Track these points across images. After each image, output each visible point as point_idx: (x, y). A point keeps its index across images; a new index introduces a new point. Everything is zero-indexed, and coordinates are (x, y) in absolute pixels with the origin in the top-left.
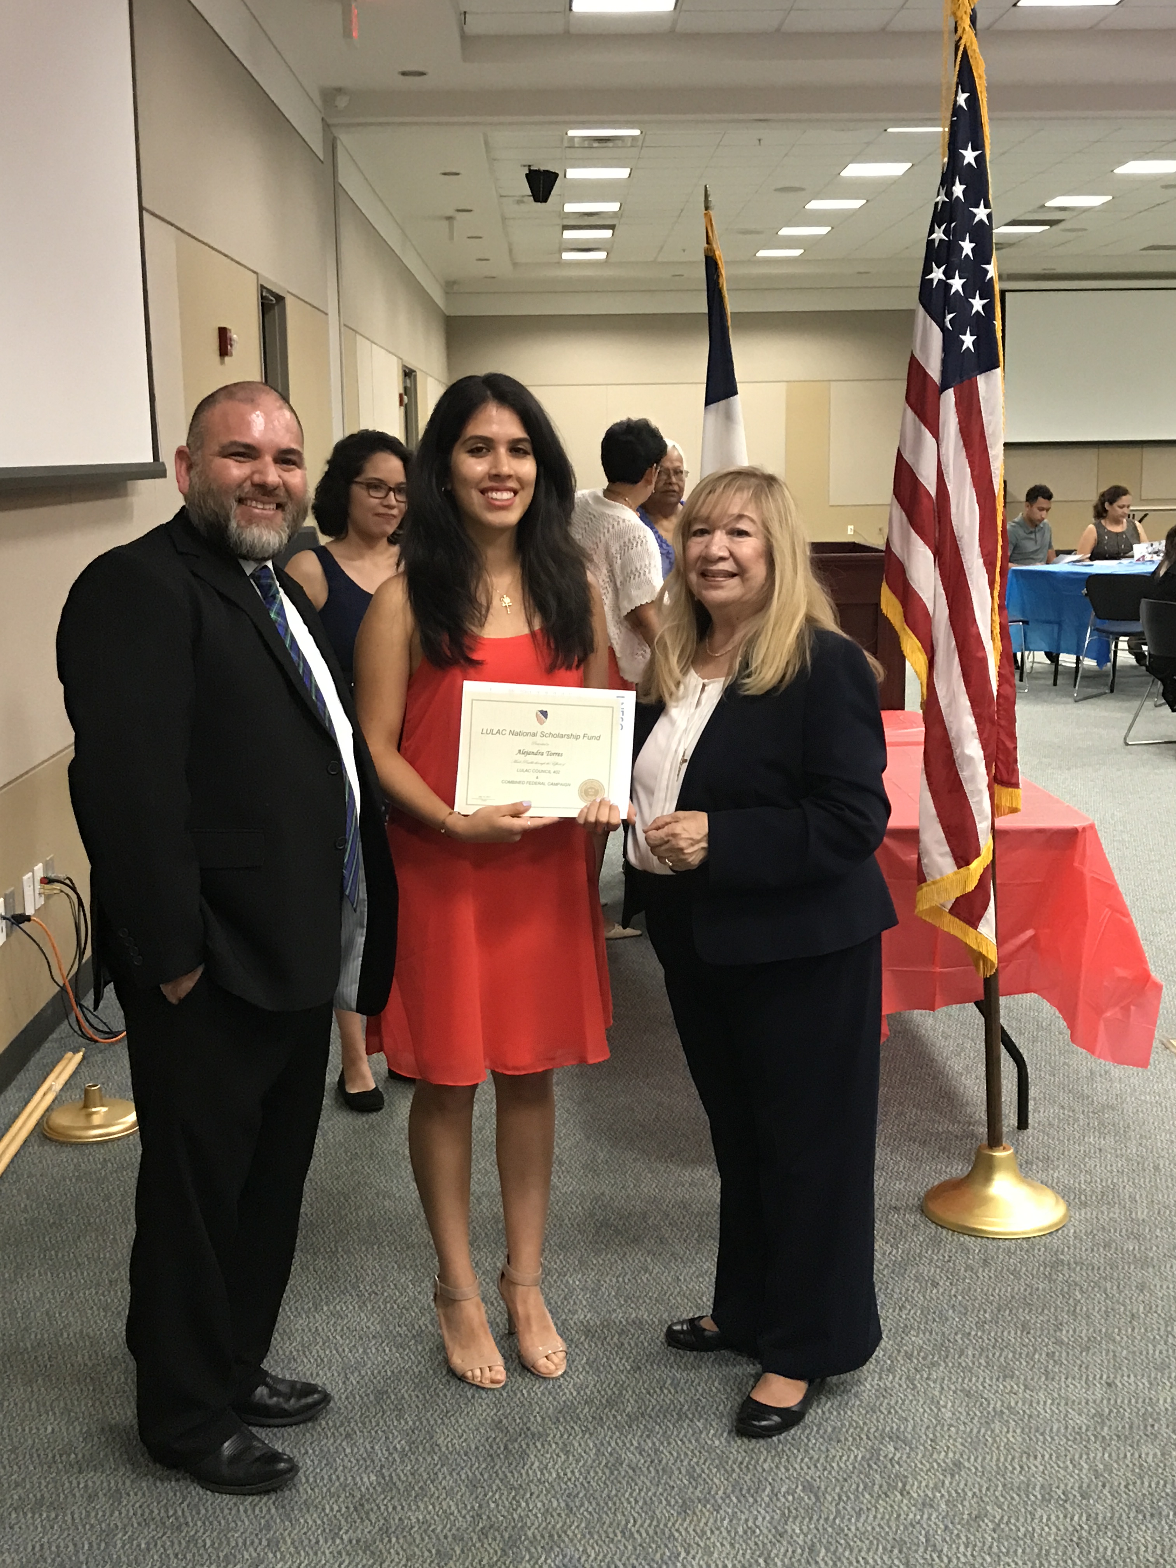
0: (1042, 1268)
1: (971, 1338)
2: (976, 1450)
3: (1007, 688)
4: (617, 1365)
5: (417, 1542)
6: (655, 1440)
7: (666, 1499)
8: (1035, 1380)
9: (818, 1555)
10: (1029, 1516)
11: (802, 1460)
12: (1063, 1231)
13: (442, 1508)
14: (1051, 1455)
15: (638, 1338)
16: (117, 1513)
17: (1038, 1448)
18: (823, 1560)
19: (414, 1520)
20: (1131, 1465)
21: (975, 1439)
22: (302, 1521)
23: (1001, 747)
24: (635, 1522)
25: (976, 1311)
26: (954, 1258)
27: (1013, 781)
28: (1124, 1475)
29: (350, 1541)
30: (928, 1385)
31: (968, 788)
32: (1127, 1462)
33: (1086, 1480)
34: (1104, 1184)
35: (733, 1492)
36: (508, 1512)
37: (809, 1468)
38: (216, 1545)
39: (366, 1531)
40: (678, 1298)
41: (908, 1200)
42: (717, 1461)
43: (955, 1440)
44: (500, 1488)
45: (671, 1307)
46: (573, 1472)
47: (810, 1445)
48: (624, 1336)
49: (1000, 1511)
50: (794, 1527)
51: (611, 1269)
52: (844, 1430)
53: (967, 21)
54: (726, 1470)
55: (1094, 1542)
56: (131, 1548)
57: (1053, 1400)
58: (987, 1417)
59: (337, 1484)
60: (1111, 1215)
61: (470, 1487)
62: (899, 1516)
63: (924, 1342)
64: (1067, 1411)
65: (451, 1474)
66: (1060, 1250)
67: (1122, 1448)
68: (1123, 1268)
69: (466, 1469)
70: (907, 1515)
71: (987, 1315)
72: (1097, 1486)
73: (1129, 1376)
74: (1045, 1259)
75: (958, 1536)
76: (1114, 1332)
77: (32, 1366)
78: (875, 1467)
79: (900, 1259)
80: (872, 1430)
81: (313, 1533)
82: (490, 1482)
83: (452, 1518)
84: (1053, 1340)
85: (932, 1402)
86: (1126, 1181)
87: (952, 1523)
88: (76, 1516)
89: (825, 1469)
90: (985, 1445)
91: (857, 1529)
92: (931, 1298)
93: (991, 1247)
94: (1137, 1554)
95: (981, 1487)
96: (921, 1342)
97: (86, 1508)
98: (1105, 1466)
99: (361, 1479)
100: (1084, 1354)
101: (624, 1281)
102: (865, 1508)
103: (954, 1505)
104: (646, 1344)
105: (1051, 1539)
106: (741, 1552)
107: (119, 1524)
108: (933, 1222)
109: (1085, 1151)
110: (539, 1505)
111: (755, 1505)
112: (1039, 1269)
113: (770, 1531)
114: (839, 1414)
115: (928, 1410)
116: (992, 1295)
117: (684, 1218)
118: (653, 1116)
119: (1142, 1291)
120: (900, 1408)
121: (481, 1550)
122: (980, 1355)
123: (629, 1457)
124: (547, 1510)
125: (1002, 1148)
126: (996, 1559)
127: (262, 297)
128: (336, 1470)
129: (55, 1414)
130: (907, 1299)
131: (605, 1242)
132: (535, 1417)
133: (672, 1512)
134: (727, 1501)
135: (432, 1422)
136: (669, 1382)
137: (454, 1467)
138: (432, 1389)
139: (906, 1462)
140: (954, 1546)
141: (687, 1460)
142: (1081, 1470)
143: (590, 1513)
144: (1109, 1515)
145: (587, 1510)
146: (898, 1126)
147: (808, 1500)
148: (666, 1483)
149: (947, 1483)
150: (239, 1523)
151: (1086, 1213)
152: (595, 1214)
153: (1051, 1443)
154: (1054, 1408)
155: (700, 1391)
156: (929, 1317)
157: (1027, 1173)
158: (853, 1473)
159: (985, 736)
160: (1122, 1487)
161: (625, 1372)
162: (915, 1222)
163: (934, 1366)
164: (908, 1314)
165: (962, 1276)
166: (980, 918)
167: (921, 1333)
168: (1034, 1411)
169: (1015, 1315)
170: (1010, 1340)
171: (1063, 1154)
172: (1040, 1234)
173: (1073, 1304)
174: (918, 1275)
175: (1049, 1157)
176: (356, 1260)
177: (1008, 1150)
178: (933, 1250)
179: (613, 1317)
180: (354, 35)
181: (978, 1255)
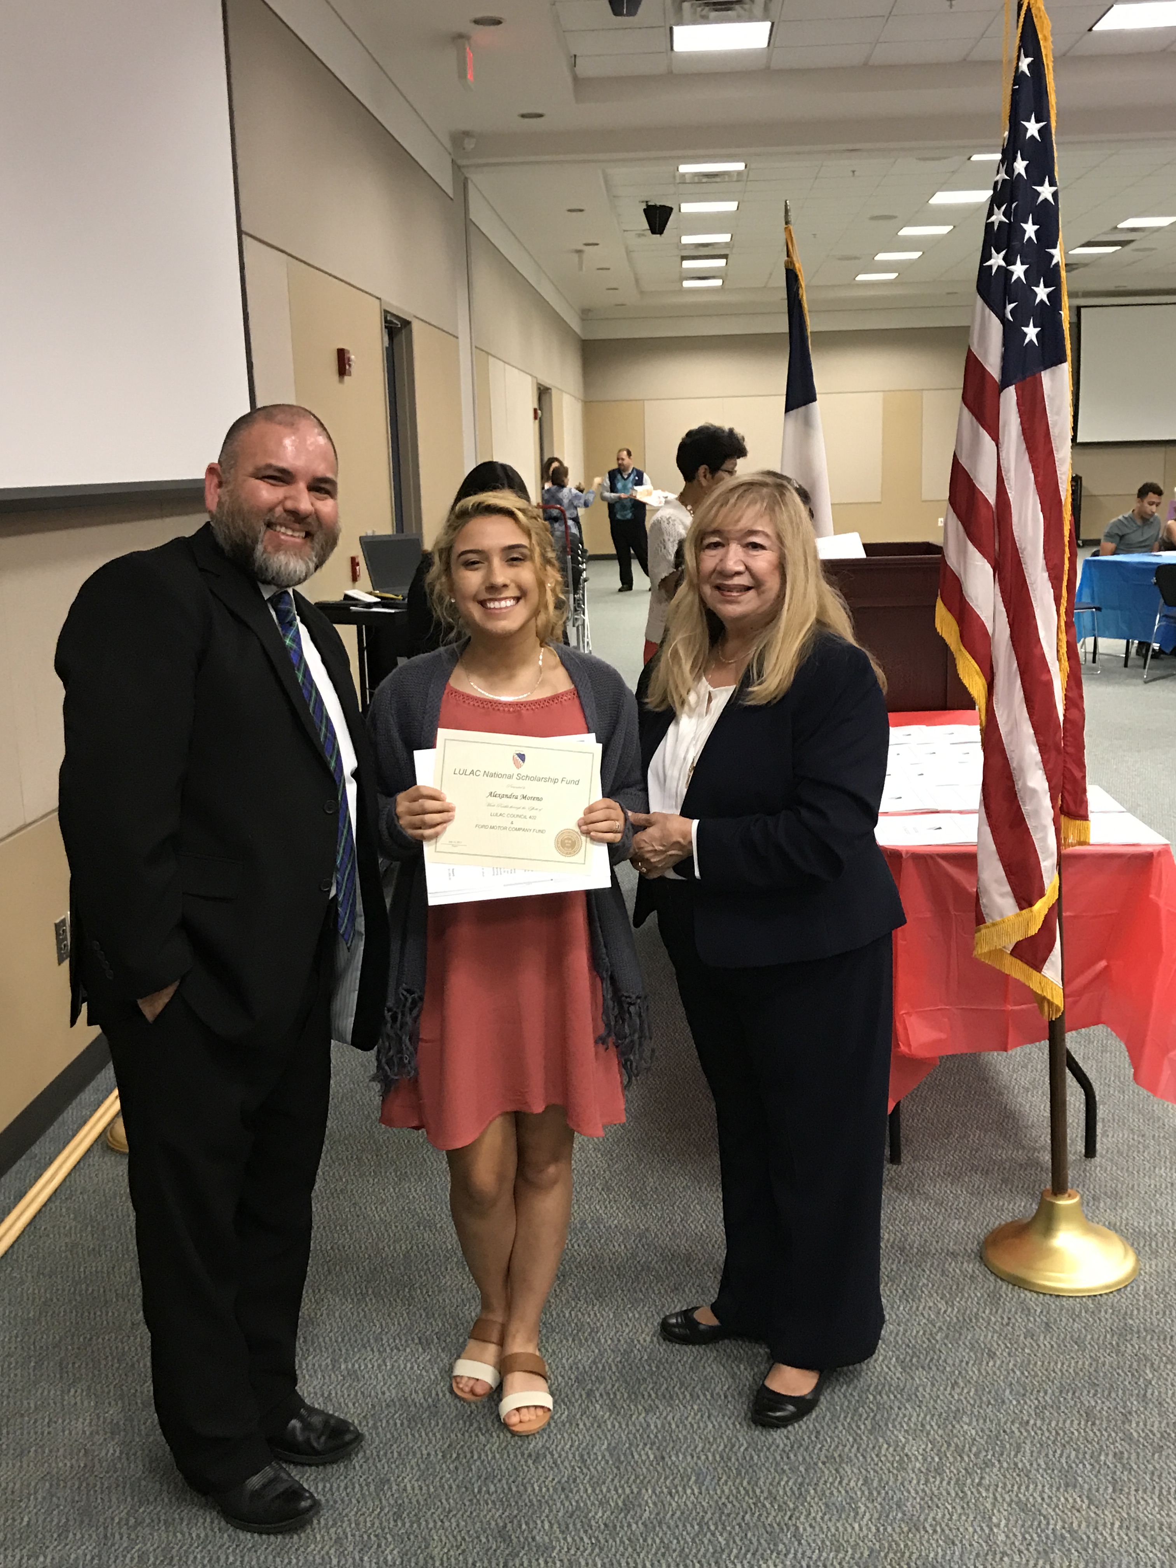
0: (1108, 1336)
1: (1030, 1428)
3: (1074, 712)
4: (640, 1455)
6: (670, 1560)
8: (1101, 1491)
12: (1132, 1288)
23: (1069, 777)
25: (1035, 1392)
26: (1013, 1320)
27: (1082, 813)
30: (979, 1493)
31: (1030, 823)
41: (966, 1244)
48: (651, 1415)
51: (646, 1325)
52: (882, 1554)
58: (1046, 1543)
63: (977, 1433)
64: (1139, 1539)
71: (1048, 1398)
74: (1113, 1324)
77: (29, 1433)
79: (955, 1320)
80: (914, 1557)
84: (1121, 1435)
85: (984, 1517)
92: (987, 1373)
93: (1053, 1306)
96: (973, 1432)
100: (1156, 1455)
104: (674, 1426)
108: (992, 1272)
109: (1155, 1186)
112: (1106, 1336)
114: (878, 1530)
115: (978, 1529)
116: (1054, 1371)
120: (947, 1525)
122: (1039, 1452)
125: (1066, 1195)
127: (386, 321)
129: (37, 1499)
130: (960, 1373)
131: (643, 1289)
132: (542, 1522)
135: (431, 1525)
136: (693, 1478)
138: (438, 1479)
146: (961, 1151)
151: (1156, 1266)
152: (637, 1254)
154: (1123, 1535)
155: (727, 1491)
156: (984, 1399)
159: (1050, 766)
161: (647, 1463)
162: (974, 1271)
163: (988, 1466)
164: (960, 1394)
165: (1021, 1345)
166: (1044, 961)
167: (974, 1419)
168: (1099, 1537)
169: (1079, 1398)
170: (1073, 1433)
171: (1132, 1189)
172: (1108, 1291)
173: (1143, 1386)
174: (973, 1342)
175: (1117, 1192)
176: (384, 1305)
177: (1073, 1198)
178: (991, 1310)
179: (642, 1388)
180: (469, 76)
181: (1039, 1317)
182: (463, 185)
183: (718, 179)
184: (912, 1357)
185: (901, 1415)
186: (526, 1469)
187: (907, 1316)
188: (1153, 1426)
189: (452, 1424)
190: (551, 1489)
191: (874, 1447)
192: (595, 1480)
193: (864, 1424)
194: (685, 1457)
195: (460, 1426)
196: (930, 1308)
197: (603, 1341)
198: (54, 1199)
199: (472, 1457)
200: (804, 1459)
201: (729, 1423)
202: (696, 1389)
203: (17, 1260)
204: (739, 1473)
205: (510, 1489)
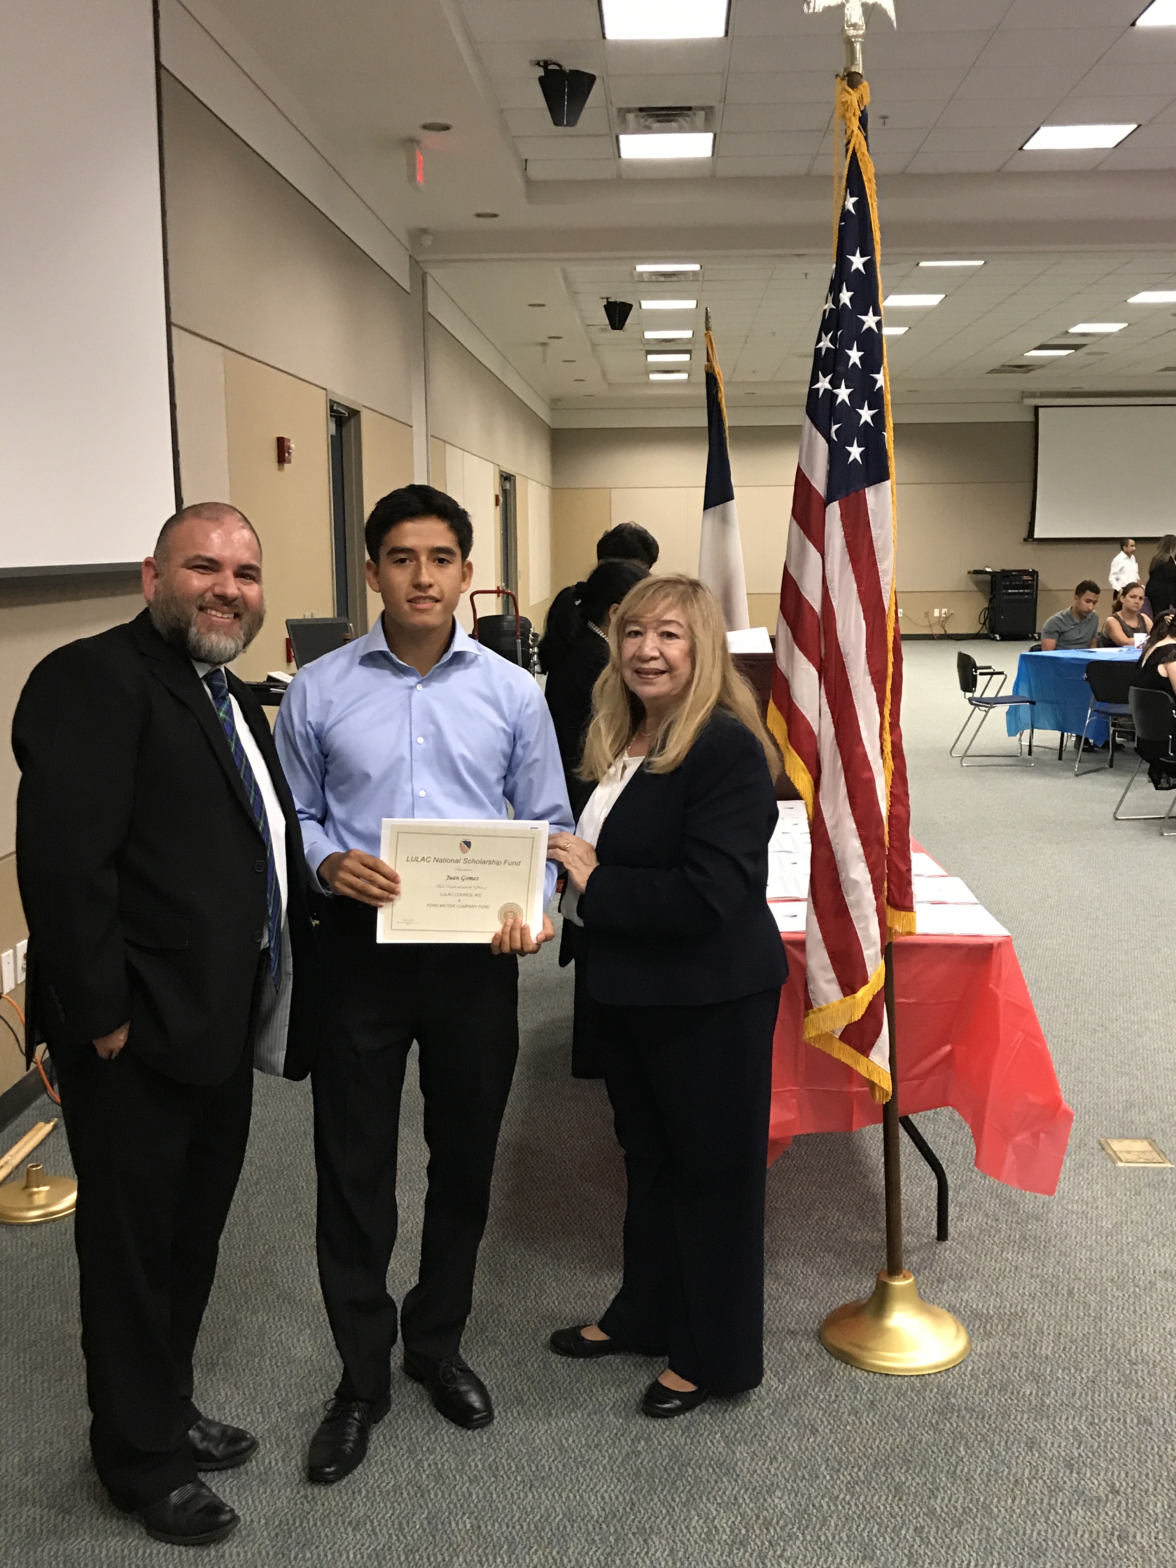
0: (929, 1414)
1: (838, 1503)
3: (900, 807)
4: (457, 1524)
12: (961, 1368)
15: (488, 1488)
23: (893, 870)
25: (850, 1468)
26: (840, 1398)
27: (907, 904)
31: (854, 913)
34: (1013, 1310)
41: (808, 1323)
48: (475, 1484)
53: (856, 124)
60: (1014, 1349)
63: (787, 1507)
68: (1015, 1419)
71: (861, 1474)
74: (936, 1403)
76: (991, 1502)
79: (784, 1397)
84: (925, 1510)
86: (1036, 1308)
92: (807, 1449)
93: (881, 1385)
96: (783, 1506)
100: (955, 1530)
104: (495, 1496)
108: (828, 1351)
109: (1000, 1269)
112: (926, 1415)
116: (871, 1448)
119: (1031, 1449)
122: (844, 1526)
125: (901, 1276)
127: (332, 410)
130: (780, 1448)
131: (487, 1364)
136: (506, 1547)
138: (256, 1545)
146: (817, 1232)
151: (988, 1347)
155: (536, 1560)
156: (799, 1473)
159: (872, 859)
163: (791, 1539)
164: (778, 1468)
165: (844, 1422)
166: (871, 1045)
167: (786, 1494)
169: (891, 1474)
170: (879, 1508)
171: (977, 1272)
172: (936, 1371)
173: (954, 1463)
174: (798, 1419)
175: (962, 1275)
176: (233, 1375)
177: (908, 1279)
178: (821, 1387)
180: (418, 179)
181: (866, 1395)
182: (421, 279)
183: (675, 279)
184: (736, 1433)
185: (716, 1488)
186: (345, 1536)
188: (956, 1502)
189: (279, 1491)
190: (365, 1556)
191: (685, 1520)
192: (409, 1547)
193: (679, 1496)
194: (500, 1527)
195: (288, 1494)
199: (294, 1524)
200: (616, 1530)
201: (549, 1494)
204: (551, 1542)
205: (326, 1555)
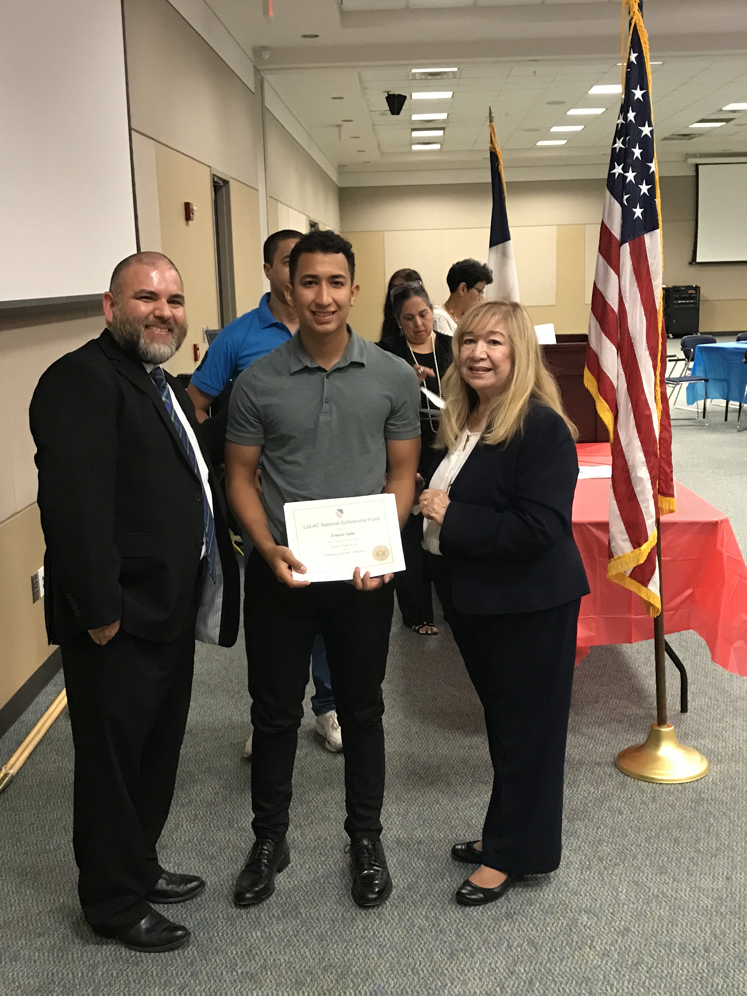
0: (690, 803)
1: (641, 848)
2: (639, 920)
3: (665, 434)
4: (416, 864)
5: (284, 975)
6: (436, 911)
7: (441, 949)
8: (681, 875)
9: (534, 986)
10: (670, 963)
11: (528, 925)
12: (705, 779)
13: (300, 953)
14: (687, 924)
15: (429, 846)
16: (100, 954)
17: (679, 919)
18: (537, 989)
19: (282, 961)
20: (738, 931)
21: (639, 914)
22: (213, 960)
23: (662, 471)
24: (420, 963)
25: (645, 830)
26: (634, 796)
27: (670, 492)
28: (733, 937)
29: (242, 973)
30: (612, 877)
31: (640, 498)
32: (736, 929)
33: (709, 941)
34: (733, 749)
35: (483, 945)
36: (341, 956)
37: (532, 930)
38: (159, 975)
39: (253, 967)
40: (457, 821)
41: (607, 758)
42: (474, 925)
43: (626, 914)
44: (337, 942)
45: (452, 826)
46: (383, 931)
47: (534, 915)
48: (421, 845)
49: (652, 959)
50: (520, 968)
51: (415, 801)
52: (556, 906)
53: (636, 7)
54: (480, 931)
55: (711, 980)
56: (107, 976)
57: (691, 889)
58: (648, 899)
59: (236, 937)
60: (737, 768)
61: (319, 940)
62: (587, 962)
63: (611, 850)
64: (699, 896)
65: (307, 932)
66: (702, 791)
67: (733, 920)
68: (742, 803)
69: (317, 929)
70: (593, 961)
71: (653, 833)
72: (715, 944)
73: (741, 874)
74: (692, 797)
75: (624, 975)
76: (733, 845)
77: (53, 861)
78: (574, 930)
79: (599, 796)
80: (574, 907)
81: (219, 969)
82: (331, 937)
83: (306, 960)
84: (694, 849)
85: (614, 888)
87: (621, 967)
88: (75, 955)
89: (542, 931)
90: (646, 917)
91: (560, 970)
92: (618, 822)
93: (658, 789)
94: (738, 988)
95: (641, 944)
96: (609, 850)
97: (81, 950)
98: (721, 931)
99: (251, 934)
100: (713, 859)
101: (423, 809)
102: (566, 957)
103: (623, 956)
105: (683, 978)
106: (486, 983)
107: (101, 961)
108: (622, 772)
109: (723, 727)
110: (361, 952)
111: (497, 954)
112: (688, 803)
113: (505, 971)
114: (554, 896)
115: (610, 894)
116: (657, 820)
117: (464, 769)
118: (449, 704)
120: (593, 892)
121: (323, 979)
122: (647, 859)
123: (419, 922)
124: (366, 955)
125: (666, 726)
126: (647, 990)
127: (214, 182)
128: (236, 928)
130: (602, 822)
131: (413, 784)
133: (444, 957)
134: (479, 951)
135: (298, 899)
136: (447, 874)
137: (309, 927)
138: (299, 878)
139: (594, 927)
140: (621, 981)
141: (456, 924)
142: (705, 934)
143: (393, 958)
144: (721, 963)
145: (391, 956)
146: (604, 710)
147: (531, 951)
148: (442, 939)
149: (619, 941)
150: (174, 961)
151: (720, 768)
152: (408, 766)
153: (688, 916)
154: (691, 894)
156: (615, 834)
157: (685, 741)
158: (560, 934)
160: (731, 945)
161: (420, 868)
162: (611, 772)
163: (617, 866)
164: (602, 832)
165: (638, 808)
166: (649, 580)
167: (610, 844)
168: (678, 895)
169: (671, 833)
170: (666, 849)
171: (709, 728)
172: (690, 781)
173: (708, 826)
174: (610, 807)
175: (699, 731)
177: (671, 727)
178: (621, 791)
179: (415, 833)
180: (270, 13)
181: (649, 794)
182: (261, 83)
183: (438, 77)
185: (567, 843)
187: (571, 795)
189: (304, 852)
196: (585, 791)
197: (390, 810)
198: (40, 744)
202: (447, 832)
203: (25, 776)
